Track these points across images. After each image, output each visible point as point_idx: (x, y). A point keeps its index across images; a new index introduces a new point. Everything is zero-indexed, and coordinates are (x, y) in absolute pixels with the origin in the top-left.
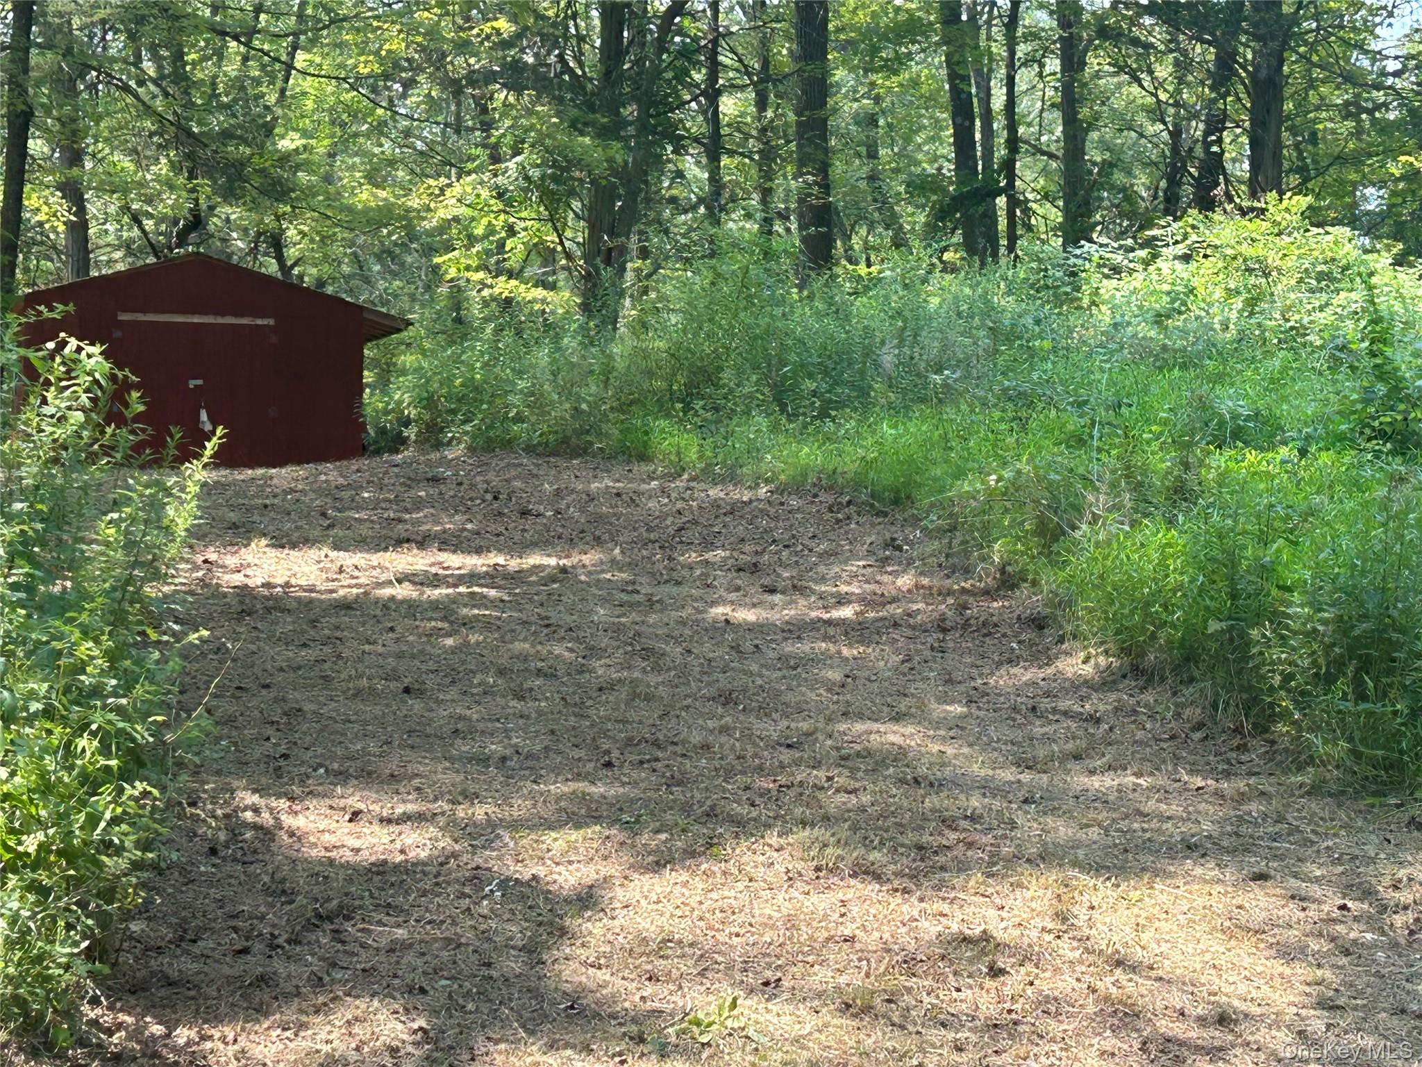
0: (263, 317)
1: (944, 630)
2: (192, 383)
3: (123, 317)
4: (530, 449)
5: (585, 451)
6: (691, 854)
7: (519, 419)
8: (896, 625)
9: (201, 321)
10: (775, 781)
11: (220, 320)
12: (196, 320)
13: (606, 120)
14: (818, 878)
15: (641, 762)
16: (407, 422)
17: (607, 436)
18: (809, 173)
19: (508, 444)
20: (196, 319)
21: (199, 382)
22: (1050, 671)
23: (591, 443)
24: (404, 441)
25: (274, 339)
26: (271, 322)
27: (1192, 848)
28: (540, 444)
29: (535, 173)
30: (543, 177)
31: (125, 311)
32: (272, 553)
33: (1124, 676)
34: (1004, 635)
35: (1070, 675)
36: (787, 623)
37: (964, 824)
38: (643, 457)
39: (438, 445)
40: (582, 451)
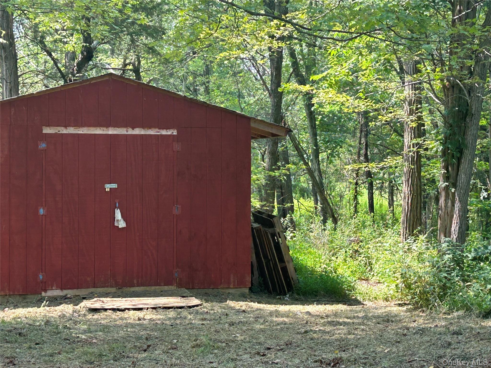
0: (167, 128)
2: (108, 187)
3: (47, 130)
9: (115, 132)
11: (131, 132)
20: (111, 131)
21: (114, 186)
25: (177, 147)
26: (175, 133)
31: (48, 125)
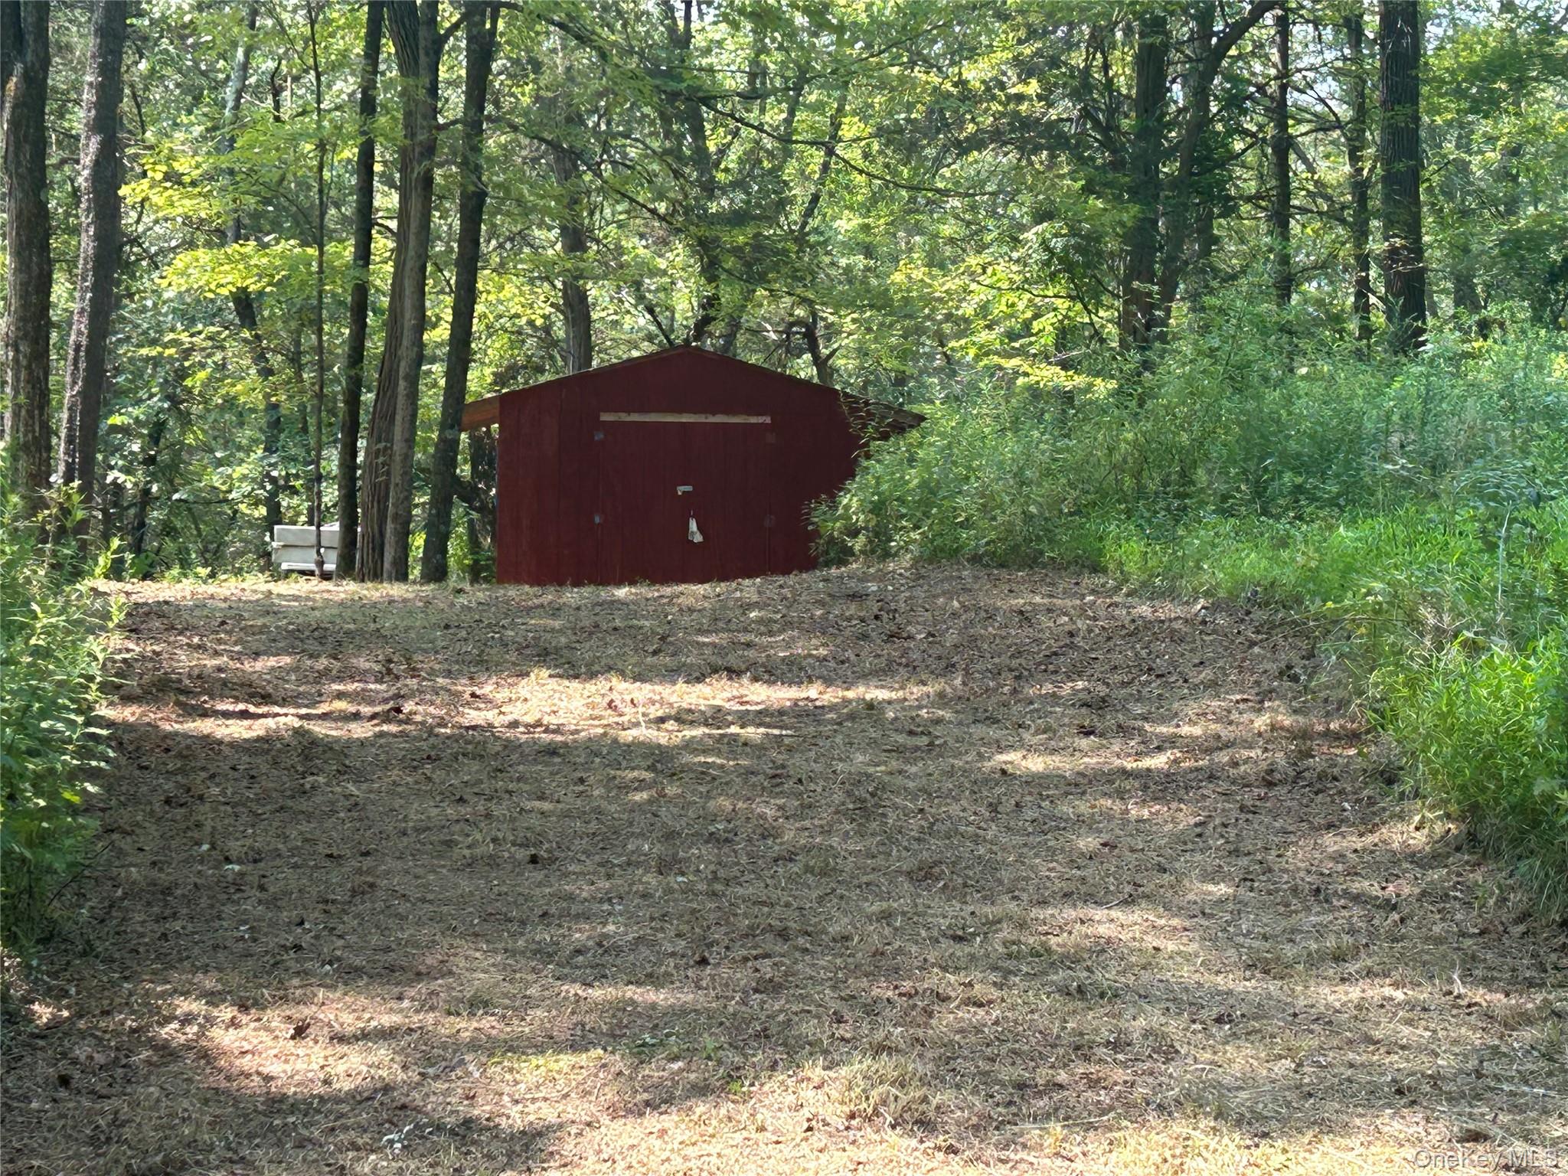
0: (758, 414)
1: (1270, 785)
2: (681, 490)
3: (606, 417)
4: (975, 559)
5: (1035, 561)
6: (701, 1090)
7: (966, 524)
8: (1212, 777)
10: (896, 987)
11: (712, 419)
12: (684, 420)
13: (1127, 179)
14: (847, 1128)
15: (746, 959)
16: (854, 533)
17: (1059, 543)
18: (1395, 236)
19: (954, 554)
20: (685, 418)
21: (689, 488)
22: (1370, 839)
23: (1042, 553)
24: (850, 552)
25: (771, 438)
26: (768, 420)
27: (1403, 1094)
28: (986, 553)
29: (1058, 244)
30: (1065, 249)
31: (608, 410)
32: (553, 683)
33: (1458, 849)
34: (1341, 792)
35: (1396, 845)
36: (1079, 774)
37: (1101, 1052)
38: (1097, 569)
39: (887, 555)
40: (1032, 561)
